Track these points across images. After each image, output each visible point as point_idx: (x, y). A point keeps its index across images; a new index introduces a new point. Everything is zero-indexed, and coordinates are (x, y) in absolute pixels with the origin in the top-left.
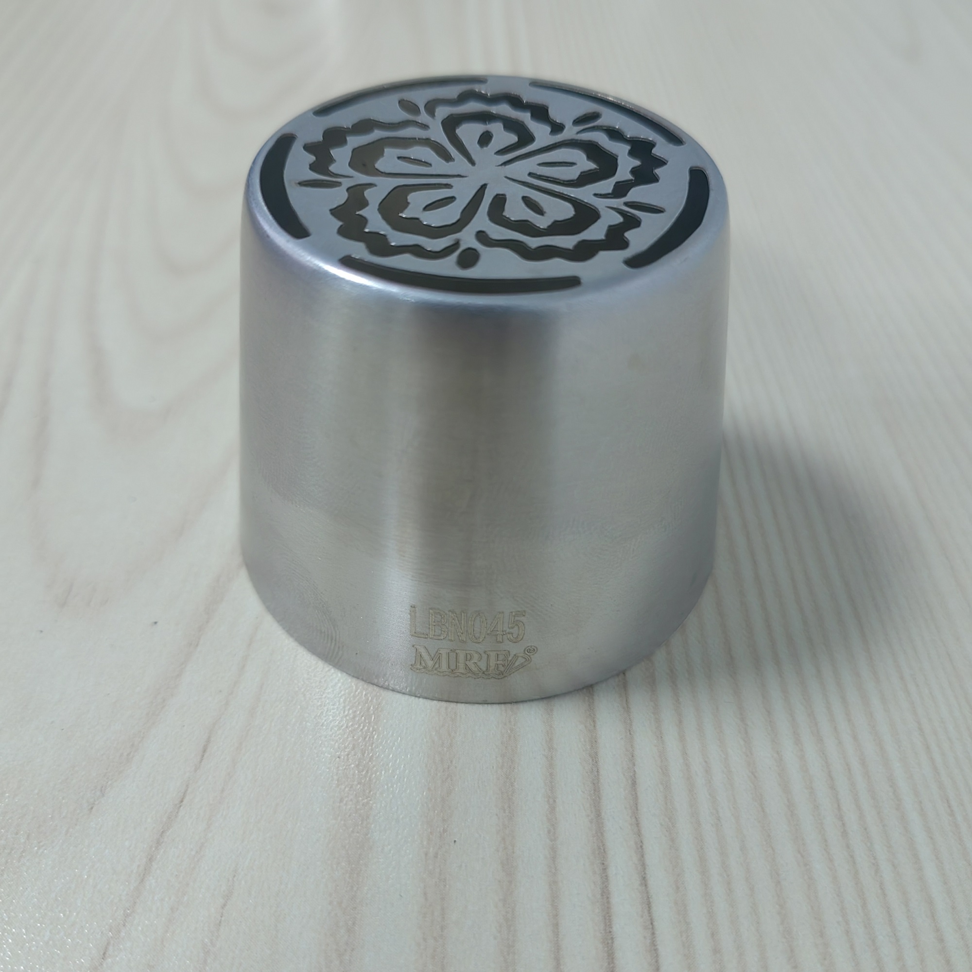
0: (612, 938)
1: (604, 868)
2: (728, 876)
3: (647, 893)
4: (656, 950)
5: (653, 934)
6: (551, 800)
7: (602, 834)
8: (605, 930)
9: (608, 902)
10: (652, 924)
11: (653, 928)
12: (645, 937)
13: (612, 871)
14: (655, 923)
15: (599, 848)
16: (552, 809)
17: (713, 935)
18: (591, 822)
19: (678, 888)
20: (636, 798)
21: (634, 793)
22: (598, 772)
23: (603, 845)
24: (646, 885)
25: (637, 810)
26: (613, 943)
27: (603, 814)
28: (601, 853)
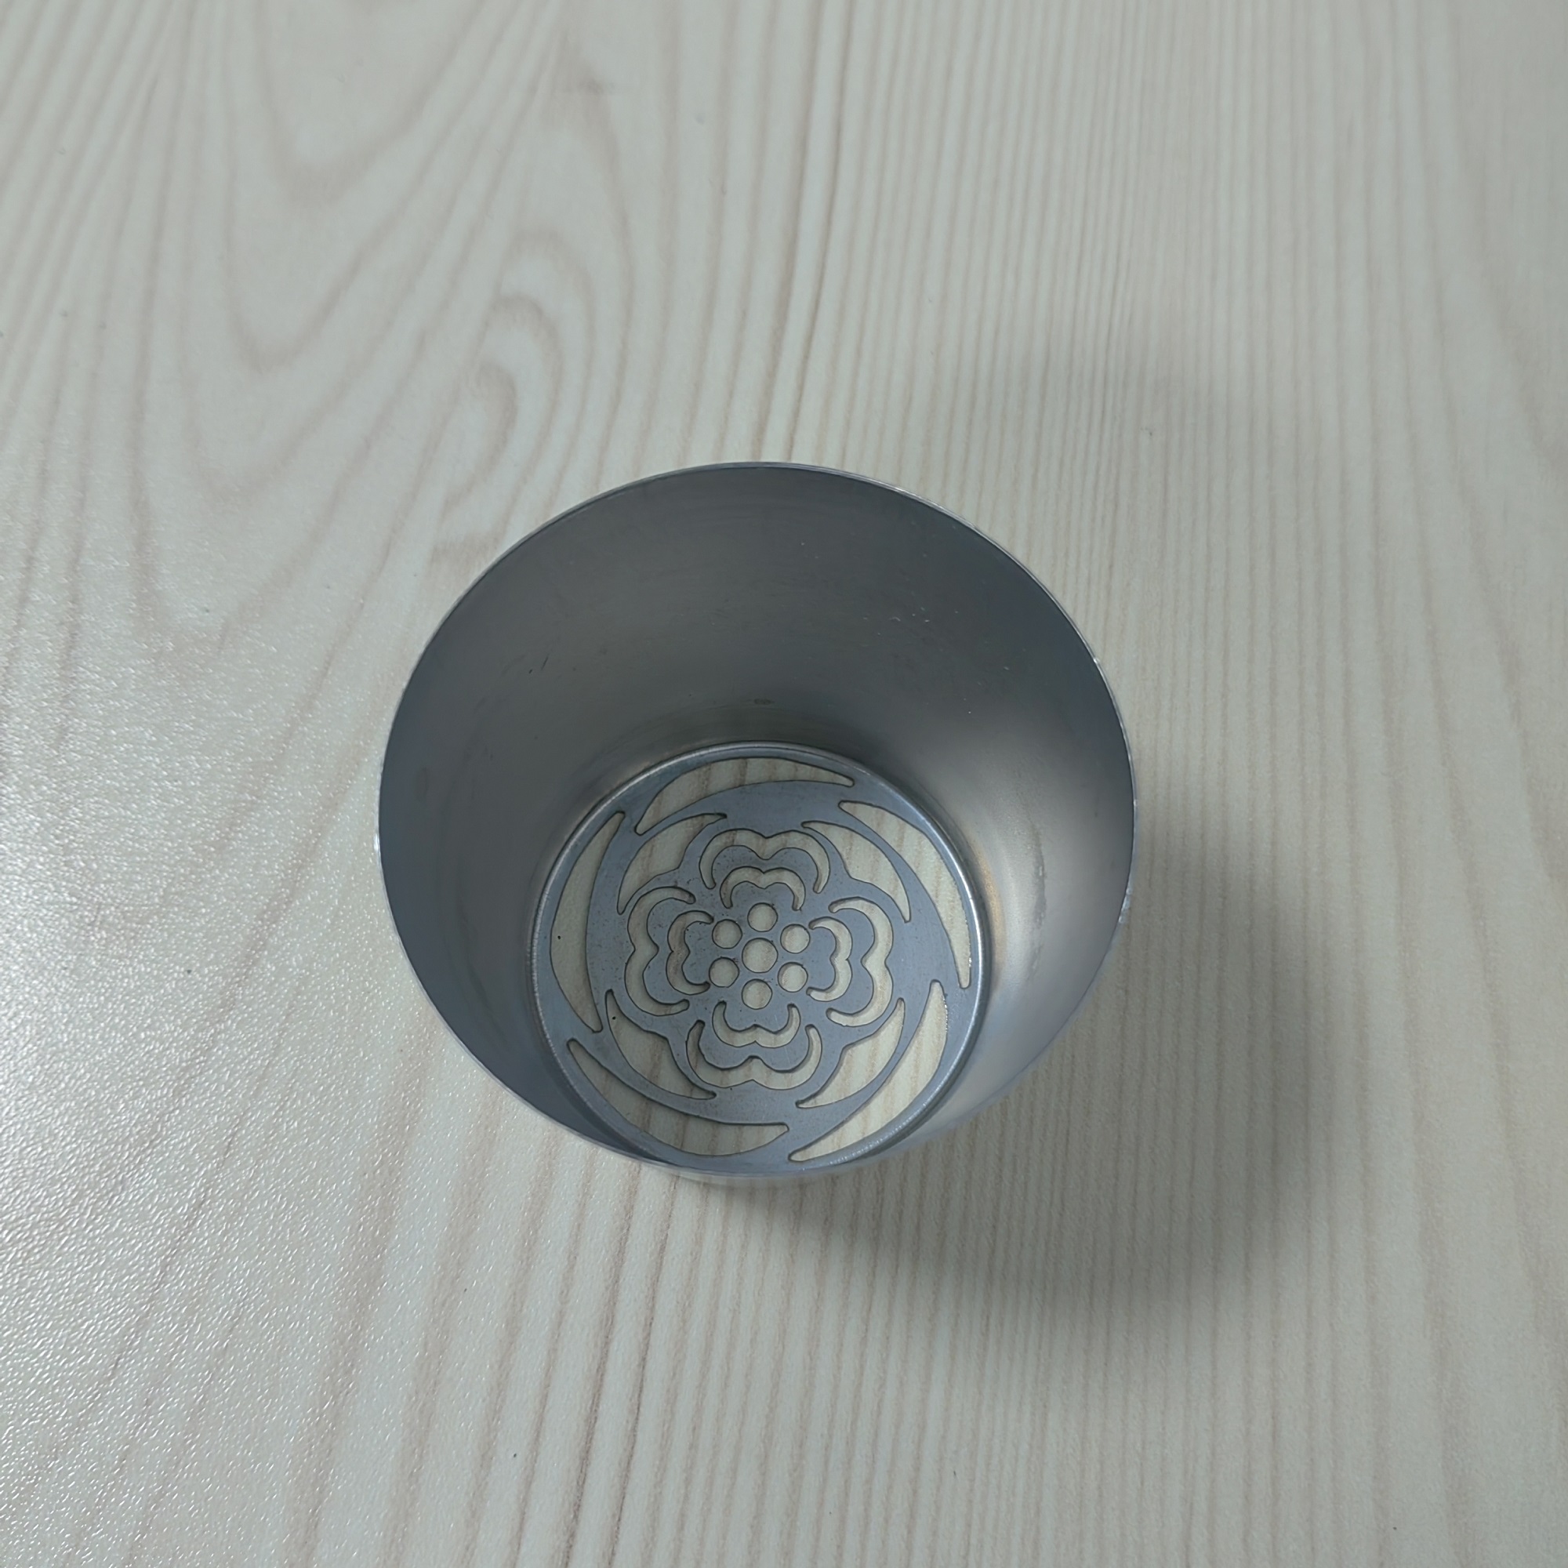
0: (596, 1418)
1: (607, 1343)
2: (729, 1369)
3: (643, 1376)
4: (635, 1436)
5: (637, 1419)
6: (572, 1257)
7: (615, 1304)
8: (591, 1408)
9: (602, 1380)
10: (638, 1408)
11: (638, 1414)
12: (627, 1422)
13: (614, 1347)
14: (641, 1409)
15: (607, 1319)
16: (571, 1267)
17: (694, 1429)
18: (607, 1288)
19: (674, 1374)
20: (659, 1267)
21: (659, 1261)
22: (628, 1230)
23: (613, 1316)
24: (644, 1367)
25: (658, 1281)
26: (595, 1422)
27: (621, 1281)
28: (608, 1324)
